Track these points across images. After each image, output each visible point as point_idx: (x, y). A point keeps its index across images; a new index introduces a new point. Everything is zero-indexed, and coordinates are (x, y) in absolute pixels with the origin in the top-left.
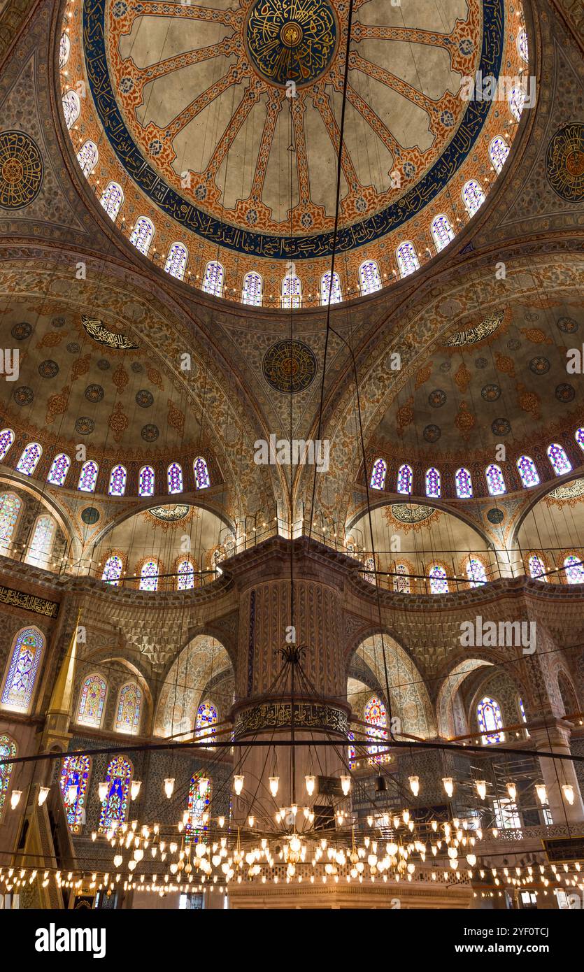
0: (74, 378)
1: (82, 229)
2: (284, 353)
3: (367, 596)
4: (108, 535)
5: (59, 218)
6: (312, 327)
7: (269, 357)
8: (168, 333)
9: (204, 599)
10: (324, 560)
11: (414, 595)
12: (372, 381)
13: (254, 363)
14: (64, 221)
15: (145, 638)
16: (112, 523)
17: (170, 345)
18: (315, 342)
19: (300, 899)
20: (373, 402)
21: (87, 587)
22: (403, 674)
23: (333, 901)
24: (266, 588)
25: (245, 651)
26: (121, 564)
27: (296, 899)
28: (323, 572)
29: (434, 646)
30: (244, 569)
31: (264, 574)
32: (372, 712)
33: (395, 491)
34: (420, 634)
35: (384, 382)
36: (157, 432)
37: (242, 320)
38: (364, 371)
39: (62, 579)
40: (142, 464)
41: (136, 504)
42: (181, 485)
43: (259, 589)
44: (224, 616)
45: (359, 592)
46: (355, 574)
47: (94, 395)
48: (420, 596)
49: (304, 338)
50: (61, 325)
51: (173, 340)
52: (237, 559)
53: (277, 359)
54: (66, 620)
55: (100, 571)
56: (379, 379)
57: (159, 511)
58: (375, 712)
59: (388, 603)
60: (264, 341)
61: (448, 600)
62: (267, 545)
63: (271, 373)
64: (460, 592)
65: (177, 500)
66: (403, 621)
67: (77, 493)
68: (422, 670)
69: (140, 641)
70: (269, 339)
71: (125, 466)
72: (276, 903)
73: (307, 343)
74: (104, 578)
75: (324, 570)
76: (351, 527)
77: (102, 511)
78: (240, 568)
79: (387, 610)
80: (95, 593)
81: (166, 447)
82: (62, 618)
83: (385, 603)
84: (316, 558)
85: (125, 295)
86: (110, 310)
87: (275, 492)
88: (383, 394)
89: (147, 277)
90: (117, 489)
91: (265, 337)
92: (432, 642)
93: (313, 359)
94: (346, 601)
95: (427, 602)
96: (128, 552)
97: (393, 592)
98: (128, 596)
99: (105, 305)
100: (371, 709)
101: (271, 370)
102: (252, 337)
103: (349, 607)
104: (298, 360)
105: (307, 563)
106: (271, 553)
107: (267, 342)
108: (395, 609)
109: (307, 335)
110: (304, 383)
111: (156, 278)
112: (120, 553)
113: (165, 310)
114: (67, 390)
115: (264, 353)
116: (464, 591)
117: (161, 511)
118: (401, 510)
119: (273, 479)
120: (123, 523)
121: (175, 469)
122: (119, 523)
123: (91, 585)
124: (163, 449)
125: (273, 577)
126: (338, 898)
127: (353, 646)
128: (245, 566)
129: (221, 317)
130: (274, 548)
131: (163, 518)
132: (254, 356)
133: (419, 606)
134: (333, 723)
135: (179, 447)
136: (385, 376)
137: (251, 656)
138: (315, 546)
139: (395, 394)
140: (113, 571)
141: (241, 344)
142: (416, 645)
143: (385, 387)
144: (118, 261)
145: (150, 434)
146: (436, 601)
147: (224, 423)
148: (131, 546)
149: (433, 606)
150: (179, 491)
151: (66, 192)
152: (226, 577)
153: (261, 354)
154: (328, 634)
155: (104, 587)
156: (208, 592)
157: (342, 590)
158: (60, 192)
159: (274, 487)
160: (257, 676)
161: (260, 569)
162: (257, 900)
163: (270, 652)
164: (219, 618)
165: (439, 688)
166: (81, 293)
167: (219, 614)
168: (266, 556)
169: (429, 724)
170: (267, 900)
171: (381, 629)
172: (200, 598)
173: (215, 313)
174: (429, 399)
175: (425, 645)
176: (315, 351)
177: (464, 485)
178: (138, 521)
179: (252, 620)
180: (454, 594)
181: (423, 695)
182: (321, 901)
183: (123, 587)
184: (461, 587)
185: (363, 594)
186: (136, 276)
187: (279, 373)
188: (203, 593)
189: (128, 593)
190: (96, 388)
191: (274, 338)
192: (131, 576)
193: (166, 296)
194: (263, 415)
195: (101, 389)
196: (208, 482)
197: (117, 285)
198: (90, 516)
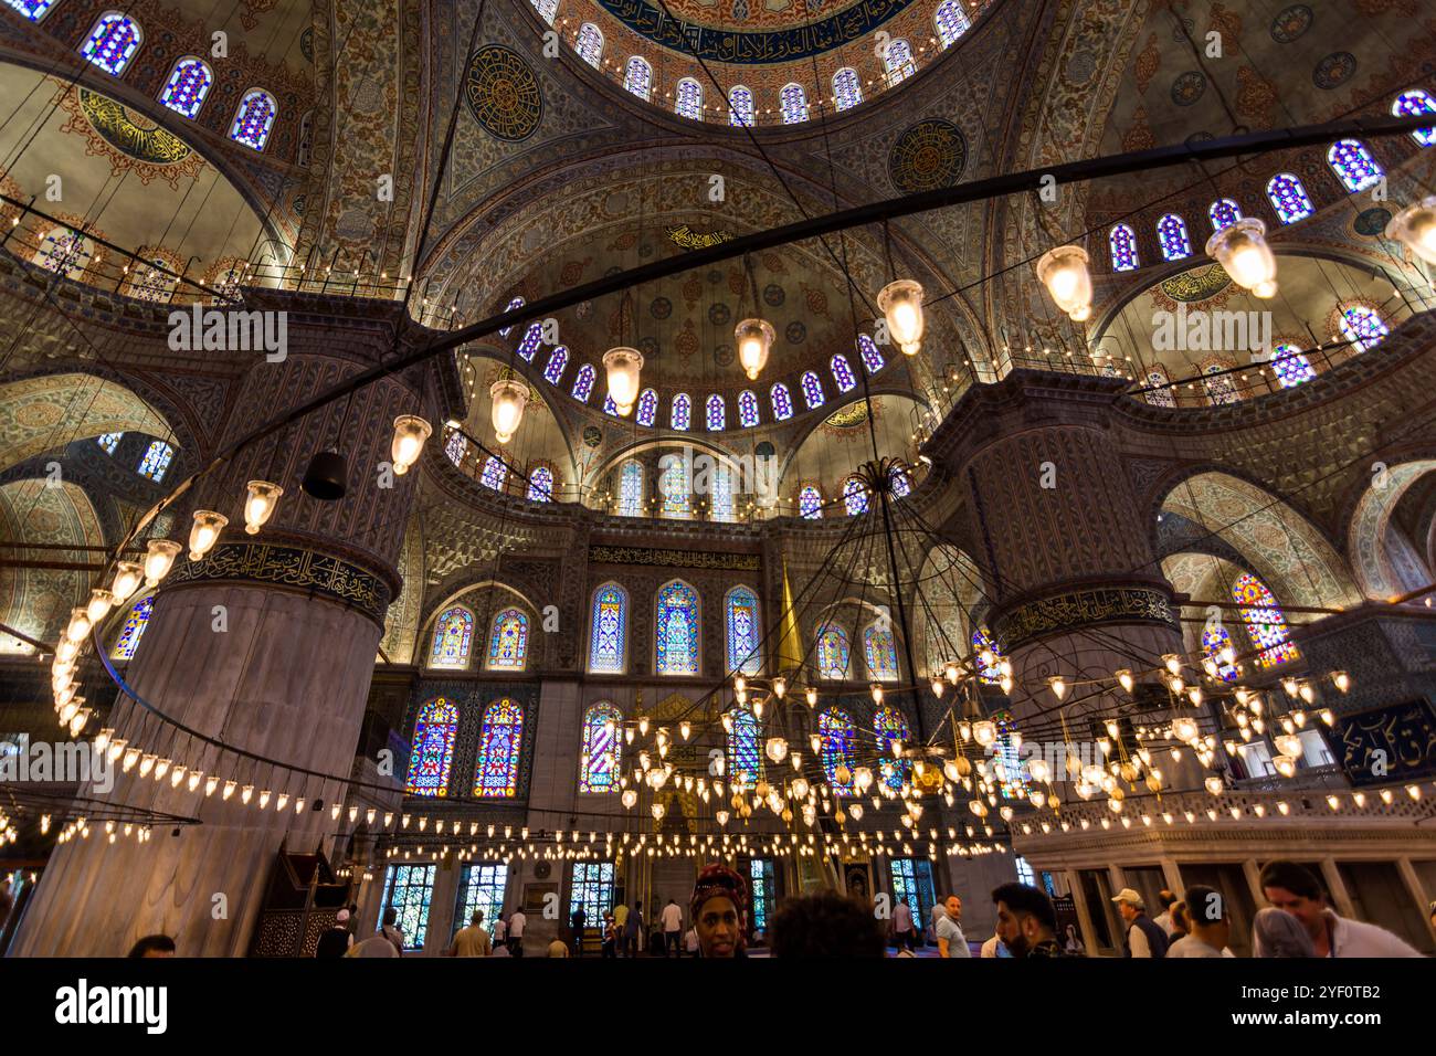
0: (691, 307)
1: (609, 125)
2: (913, 146)
3: (1163, 427)
4: (791, 467)
5: (579, 125)
6: (938, 90)
7: (895, 162)
8: (758, 199)
9: (925, 503)
10: (1062, 393)
11: (1248, 401)
12: (1056, 113)
13: (878, 180)
14: (586, 125)
15: (873, 569)
16: (791, 450)
17: (767, 211)
18: (949, 107)
19: (1111, 854)
20: (1070, 145)
21: (784, 529)
22: (1269, 523)
23: (1161, 854)
24: (985, 457)
25: (982, 546)
26: (817, 495)
27: (1104, 854)
28: (1063, 411)
29: (1316, 465)
30: (951, 446)
31: (978, 441)
32: (1247, 595)
33: (1162, 260)
34: (1279, 456)
35: (1076, 106)
36: (804, 328)
37: (841, 134)
38: (1034, 105)
39: (755, 528)
40: (800, 373)
41: (809, 420)
42: (852, 378)
43: (976, 463)
44: (954, 514)
45: (1144, 424)
46: (1125, 399)
47: (719, 316)
48: (1259, 400)
49: (932, 111)
50: (650, 252)
51: (768, 204)
52: (939, 436)
53: (906, 161)
54: (773, 570)
55: (795, 507)
56: (1067, 105)
57: (837, 418)
58: (1252, 593)
59: (1204, 427)
60: (880, 146)
61: (1317, 389)
62: (967, 401)
63: (905, 183)
64: (1338, 368)
65: (853, 397)
66: (1241, 446)
67: (742, 432)
68: (1306, 511)
69: (867, 574)
70: (885, 140)
71: (782, 382)
72: (1080, 861)
73: (940, 114)
74: (802, 513)
75: (1066, 407)
76: (1099, 338)
77: (775, 442)
78: (947, 446)
79: (1205, 437)
80: (795, 533)
81: (820, 341)
82: (768, 568)
83: (1198, 429)
84: (1046, 395)
85: (691, 178)
86: (685, 207)
87: (960, 332)
88: (1083, 124)
89: (706, 143)
90: (784, 414)
91: (880, 140)
92: (1309, 463)
93: (956, 132)
94: (1122, 442)
95: (1276, 404)
96: (821, 478)
97: (1207, 408)
98: (836, 527)
99: (678, 203)
100: (1243, 590)
101: (903, 178)
102: (862, 149)
103: (1131, 449)
104: (935, 145)
105: (1033, 405)
106: (977, 411)
107: (884, 145)
108: (1219, 431)
109: (934, 104)
110: (955, 171)
111: (715, 140)
112: (813, 483)
113: (742, 172)
114: (689, 324)
115: (885, 161)
116: (1344, 364)
117: (839, 418)
118: (1184, 285)
119: (952, 316)
120: (802, 448)
121: (838, 362)
122: (797, 449)
123: (789, 525)
124: (816, 344)
125: (989, 441)
126: (1167, 848)
127: (1155, 500)
128: (951, 441)
129: (814, 144)
130: (978, 402)
131: (845, 425)
132: (874, 173)
133: (1262, 416)
134: (1139, 609)
135: (833, 333)
136: (1075, 96)
137: (990, 550)
138: (1037, 378)
139: (1104, 116)
140: (811, 503)
141: (851, 165)
142: (1279, 473)
143: (1081, 113)
144: (665, 141)
145: (797, 334)
146: (1292, 399)
147: (868, 276)
148: (821, 470)
149: (1290, 408)
150: (852, 387)
151: (573, 90)
152: (937, 464)
153: (882, 165)
154: (1097, 490)
155: (804, 524)
156: (926, 493)
157: (1107, 426)
158: (566, 94)
159: (958, 326)
160: (1003, 572)
161: (970, 437)
162: (1053, 859)
163: (1011, 536)
164: (950, 518)
165: (1346, 528)
166: (643, 200)
167: (949, 514)
168: (972, 416)
169: (1344, 585)
170: (1066, 858)
171: (1202, 467)
172: (921, 503)
173: (804, 144)
174: (1173, 96)
175: (1295, 470)
176: (955, 120)
177: (1289, 200)
178: (817, 439)
179: (979, 504)
180: (1327, 375)
181: (1318, 545)
182: (1142, 855)
183: (826, 518)
184: (1337, 360)
185: (1153, 426)
186: (692, 149)
187: (915, 177)
188: (921, 496)
189: (835, 523)
190: (718, 308)
191: (892, 135)
192: (832, 502)
193: (736, 154)
194: (915, 243)
195: (724, 306)
196: (881, 361)
197: (673, 170)
198: (765, 450)
